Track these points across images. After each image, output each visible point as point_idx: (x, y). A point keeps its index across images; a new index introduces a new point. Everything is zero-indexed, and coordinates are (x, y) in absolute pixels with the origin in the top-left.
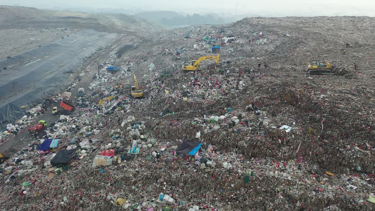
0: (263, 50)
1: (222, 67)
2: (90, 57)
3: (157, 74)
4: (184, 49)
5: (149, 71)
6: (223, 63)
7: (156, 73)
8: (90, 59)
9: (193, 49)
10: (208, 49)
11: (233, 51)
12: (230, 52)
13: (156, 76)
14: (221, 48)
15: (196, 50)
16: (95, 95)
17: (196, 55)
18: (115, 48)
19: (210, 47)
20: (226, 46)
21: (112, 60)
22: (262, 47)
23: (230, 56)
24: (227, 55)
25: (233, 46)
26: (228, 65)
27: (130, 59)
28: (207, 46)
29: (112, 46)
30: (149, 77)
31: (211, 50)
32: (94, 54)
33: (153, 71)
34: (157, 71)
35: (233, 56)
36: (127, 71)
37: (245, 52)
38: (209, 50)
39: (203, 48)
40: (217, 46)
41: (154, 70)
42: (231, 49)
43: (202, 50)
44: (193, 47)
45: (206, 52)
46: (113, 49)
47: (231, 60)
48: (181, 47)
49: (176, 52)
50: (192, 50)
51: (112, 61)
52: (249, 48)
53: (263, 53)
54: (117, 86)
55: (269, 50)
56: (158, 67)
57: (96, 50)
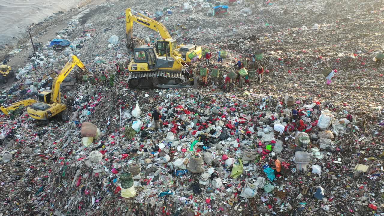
0: (305, 11)
1: (241, 48)
2: (39, 24)
3: (120, 55)
4: (168, 10)
5: (108, 49)
6: (241, 40)
7: (120, 52)
8: (39, 27)
9: (183, 11)
10: (208, 10)
11: (250, 13)
12: (245, 15)
13: (118, 58)
14: (230, 7)
15: (188, 12)
16: (14, 93)
17: (187, 20)
18: (83, 10)
19: (211, 6)
20: (237, 5)
21: (69, 28)
22: (302, 5)
23: (246, 23)
24: (240, 20)
25: (249, 5)
26: (253, 45)
27: (94, 26)
28: (206, 5)
29: (79, 8)
30: (104, 60)
31: (214, 12)
32: (48, 19)
33: (114, 49)
34: (121, 48)
35: (252, 22)
36: (76, 48)
37: (273, 15)
38: (210, 11)
39: (200, 8)
40: (222, 4)
41: (116, 46)
42: (246, 9)
43: (197, 12)
44: (183, 6)
45: (205, 15)
46: (80, 12)
47: (248, 29)
48: (164, 7)
49: (154, 15)
50: (180, 11)
51: (69, 30)
52: (278, 7)
53: (306, 16)
54: (51, 76)
55: (316, 11)
56: (123, 41)
57: (54, 14)
